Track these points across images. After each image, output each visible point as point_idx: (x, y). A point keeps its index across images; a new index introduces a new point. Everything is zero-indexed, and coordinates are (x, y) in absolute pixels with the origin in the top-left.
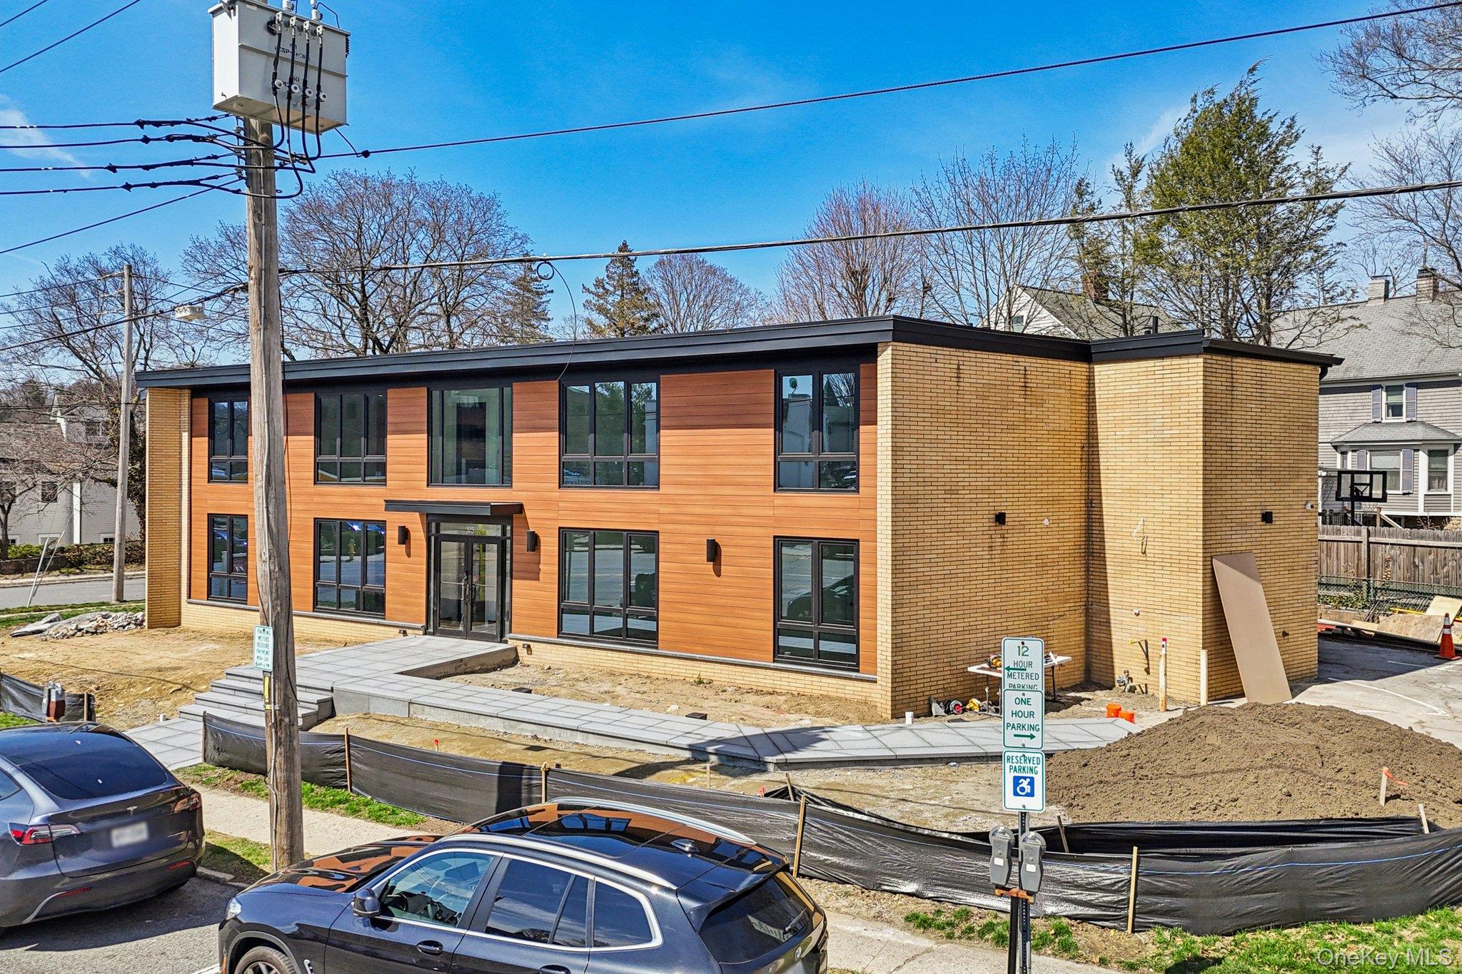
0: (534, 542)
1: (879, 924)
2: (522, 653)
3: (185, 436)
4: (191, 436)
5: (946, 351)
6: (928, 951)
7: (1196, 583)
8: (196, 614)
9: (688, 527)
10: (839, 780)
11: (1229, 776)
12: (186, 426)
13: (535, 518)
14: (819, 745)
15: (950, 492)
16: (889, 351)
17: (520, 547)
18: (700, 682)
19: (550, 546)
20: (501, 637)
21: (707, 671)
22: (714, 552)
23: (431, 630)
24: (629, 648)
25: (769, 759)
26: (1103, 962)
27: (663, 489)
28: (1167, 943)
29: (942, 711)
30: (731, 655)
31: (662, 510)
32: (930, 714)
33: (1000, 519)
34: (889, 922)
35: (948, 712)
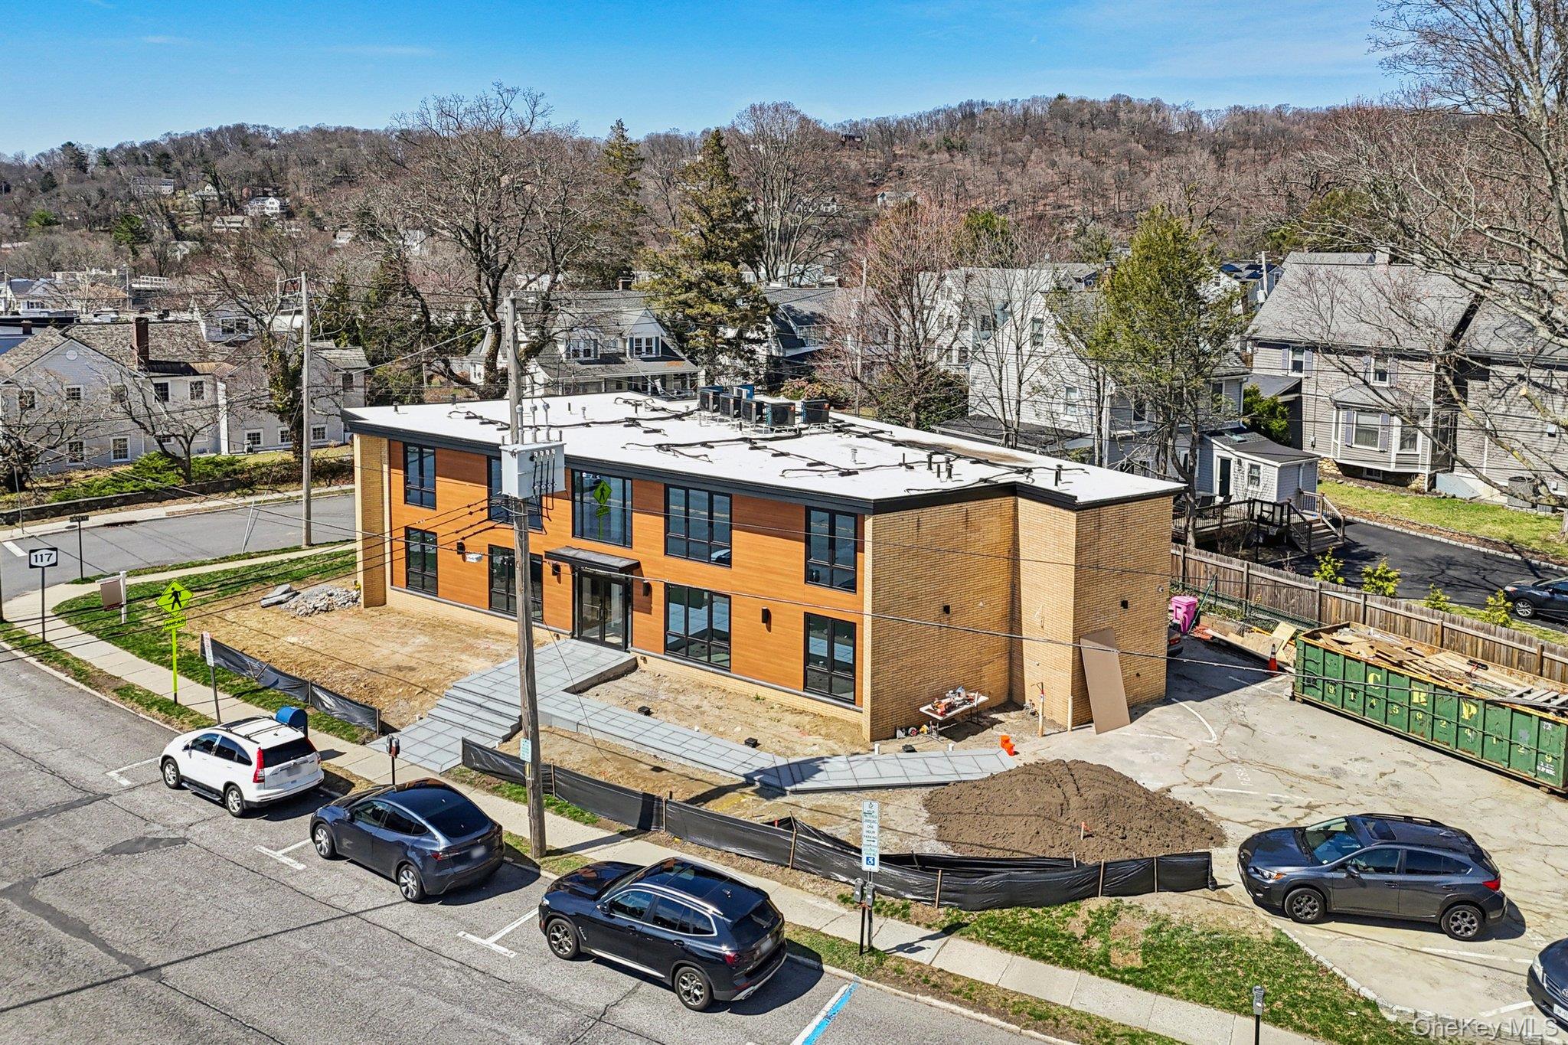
0: (648, 589)
1: (824, 899)
2: (640, 662)
3: (386, 467)
4: (390, 468)
5: (910, 512)
6: (843, 915)
7: (1067, 654)
8: (399, 598)
10: (824, 802)
11: (1016, 818)
12: (386, 460)
13: (649, 574)
14: (818, 776)
15: (912, 598)
16: (871, 520)
17: (638, 592)
18: (758, 698)
19: (658, 593)
20: (624, 647)
21: (763, 692)
22: (766, 616)
23: (576, 635)
24: (711, 669)
25: (787, 788)
26: (918, 924)
27: (734, 568)
28: (949, 915)
29: (903, 735)
30: (776, 681)
31: (733, 582)
32: (895, 737)
33: (947, 609)
34: (830, 898)
35: (907, 735)
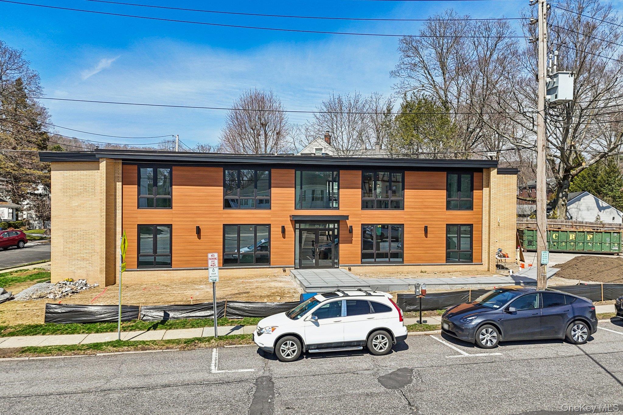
0: (351, 231)
3: (119, 184)
4: (123, 185)
7: (514, 233)
9: (415, 222)
12: (120, 179)
13: (351, 221)
17: (343, 232)
18: (423, 272)
19: (357, 231)
20: (334, 266)
21: (424, 268)
23: (298, 267)
27: (405, 210)
30: (431, 261)
31: (405, 217)
